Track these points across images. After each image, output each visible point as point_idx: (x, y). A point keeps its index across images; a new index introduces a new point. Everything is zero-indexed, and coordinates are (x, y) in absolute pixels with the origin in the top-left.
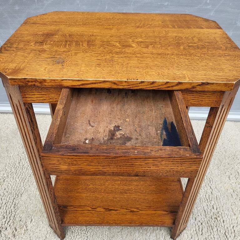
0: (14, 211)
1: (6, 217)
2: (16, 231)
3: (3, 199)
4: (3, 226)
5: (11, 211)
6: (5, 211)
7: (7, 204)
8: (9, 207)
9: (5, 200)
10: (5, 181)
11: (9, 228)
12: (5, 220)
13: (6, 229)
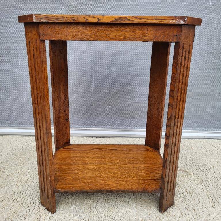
0: (38, 202)
1: (30, 206)
2: (41, 217)
3: (26, 193)
4: (27, 213)
5: (35, 202)
6: (29, 202)
7: (31, 196)
8: (33, 198)
9: (29, 193)
10: (28, 180)
11: (33, 215)
12: (29, 208)
13: (31, 216)
